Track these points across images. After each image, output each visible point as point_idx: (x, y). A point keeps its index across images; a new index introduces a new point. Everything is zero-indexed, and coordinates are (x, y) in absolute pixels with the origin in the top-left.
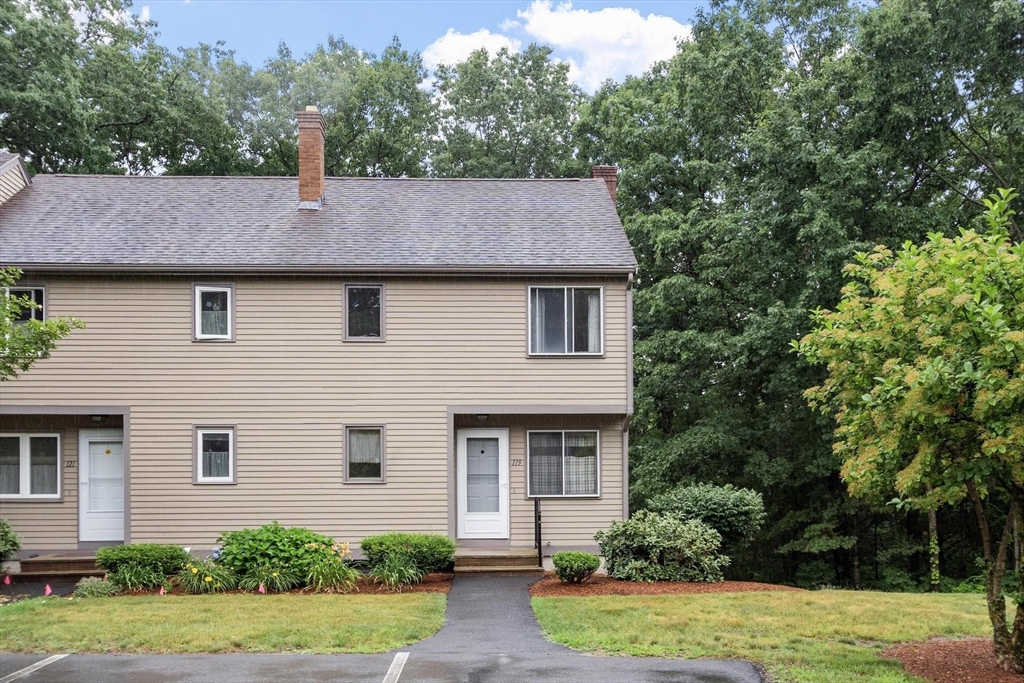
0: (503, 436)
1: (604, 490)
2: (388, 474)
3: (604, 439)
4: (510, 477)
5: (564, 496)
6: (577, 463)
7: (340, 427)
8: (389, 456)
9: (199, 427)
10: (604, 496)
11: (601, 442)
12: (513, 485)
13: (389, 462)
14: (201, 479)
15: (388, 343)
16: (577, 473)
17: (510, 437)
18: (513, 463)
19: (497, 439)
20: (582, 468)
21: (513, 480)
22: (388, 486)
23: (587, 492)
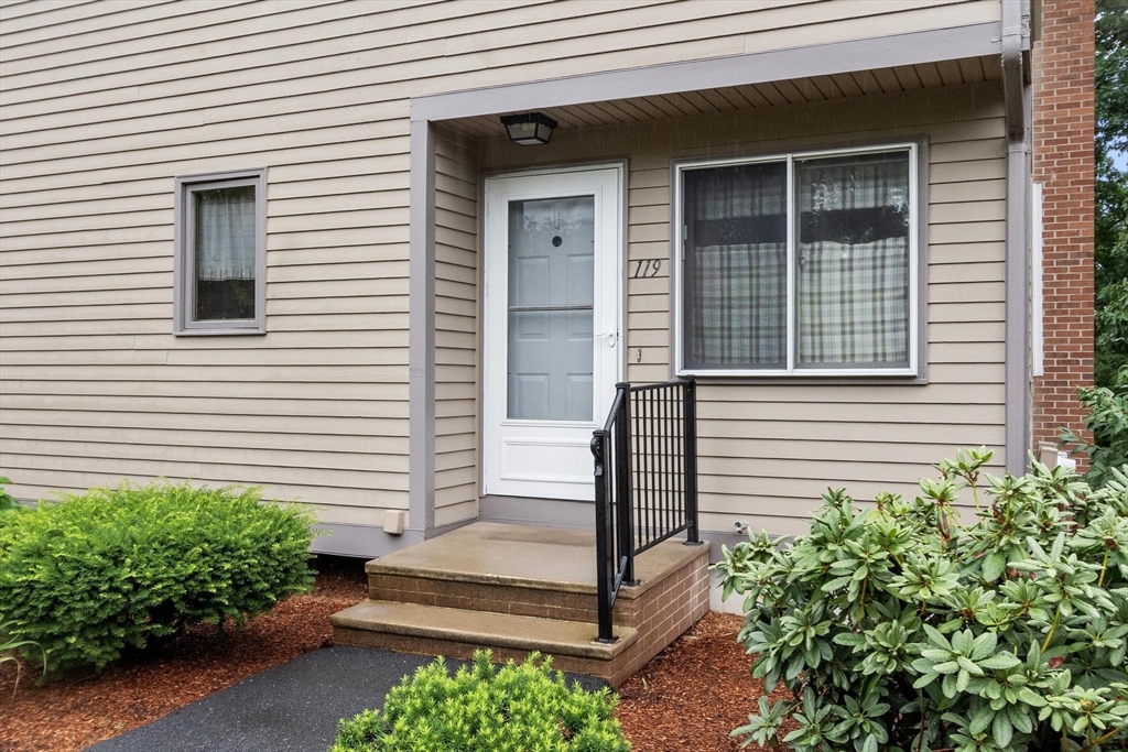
0: (605, 187)
1: (936, 354)
2: (273, 307)
4: (628, 313)
5: (790, 371)
6: (847, 266)
7: (170, 185)
8: (273, 259)
10: (935, 374)
12: (636, 339)
13: (273, 275)
16: (846, 298)
17: (628, 192)
18: (635, 269)
19: (588, 200)
20: (861, 281)
21: (636, 321)
22: (272, 340)
23: (879, 359)
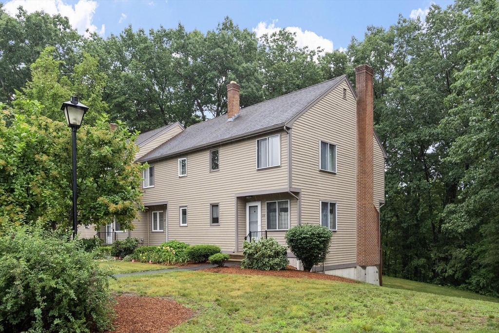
2: (220, 222)
3: (292, 204)
4: (261, 222)
5: (277, 230)
7: (209, 204)
9: (180, 207)
11: (290, 205)
12: (262, 225)
13: (220, 217)
14: (182, 225)
15: (220, 171)
16: (283, 220)
17: (261, 205)
18: (262, 216)
19: (257, 206)
20: (285, 217)
22: (221, 226)
